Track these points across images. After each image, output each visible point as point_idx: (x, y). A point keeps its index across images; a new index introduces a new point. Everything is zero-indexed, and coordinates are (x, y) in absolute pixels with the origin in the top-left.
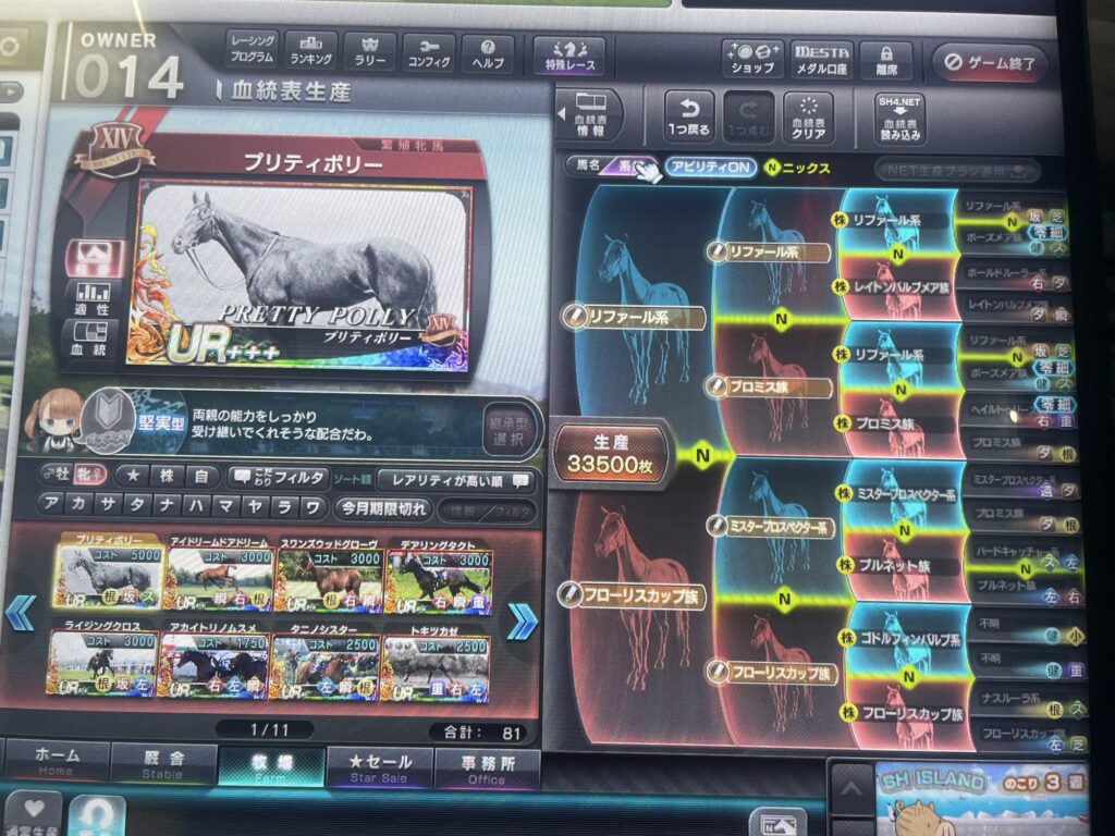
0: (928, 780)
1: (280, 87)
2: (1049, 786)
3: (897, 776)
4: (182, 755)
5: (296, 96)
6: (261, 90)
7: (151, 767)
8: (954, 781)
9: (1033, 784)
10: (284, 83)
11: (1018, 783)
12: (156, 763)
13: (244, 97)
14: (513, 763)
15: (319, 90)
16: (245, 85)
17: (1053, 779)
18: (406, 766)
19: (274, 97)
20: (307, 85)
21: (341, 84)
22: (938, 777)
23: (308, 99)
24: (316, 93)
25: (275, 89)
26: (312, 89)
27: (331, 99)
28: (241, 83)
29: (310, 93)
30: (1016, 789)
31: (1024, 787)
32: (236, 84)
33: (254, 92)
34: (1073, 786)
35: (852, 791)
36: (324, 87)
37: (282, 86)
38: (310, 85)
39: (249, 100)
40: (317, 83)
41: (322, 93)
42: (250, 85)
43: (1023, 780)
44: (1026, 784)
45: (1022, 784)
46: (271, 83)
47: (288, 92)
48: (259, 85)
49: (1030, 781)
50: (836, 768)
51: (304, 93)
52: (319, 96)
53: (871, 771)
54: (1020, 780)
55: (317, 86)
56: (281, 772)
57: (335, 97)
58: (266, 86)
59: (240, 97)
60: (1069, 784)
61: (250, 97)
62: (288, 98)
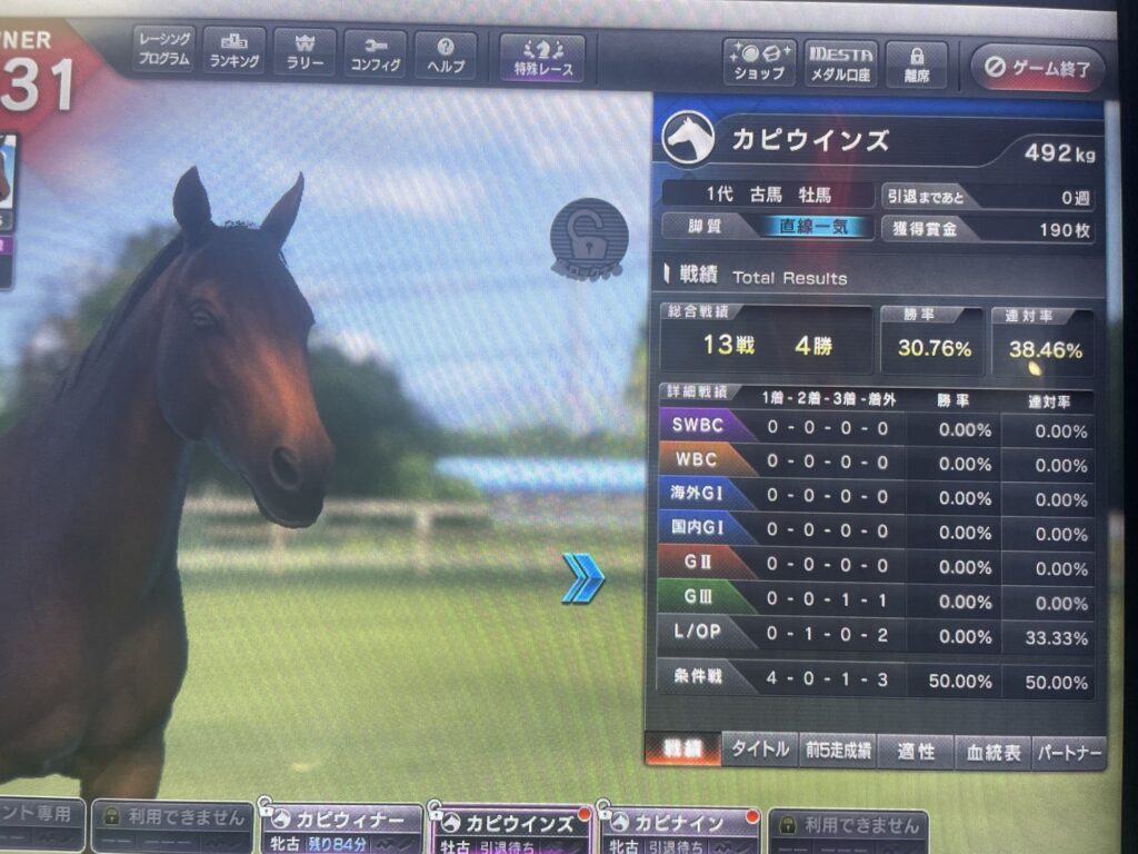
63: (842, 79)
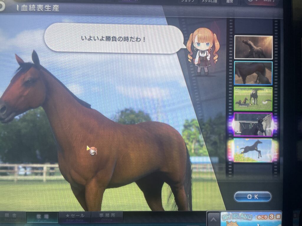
0: (235, 217)
1: (36, 7)
2: (270, 218)
3: (227, 216)
4: (16, 215)
5: (42, 10)
6: (30, 8)
7: (7, 218)
8: (243, 217)
9: (266, 217)
10: (38, 5)
11: (261, 217)
12: (8, 217)
13: (25, 10)
14: (114, 215)
15: (49, 7)
16: (25, 6)
17: (272, 216)
18: (83, 217)
19: (34, 10)
20: (45, 6)
21: (56, 5)
22: (239, 216)
23: (45, 11)
24: (48, 8)
25: (35, 7)
26: (47, 7)
27: (53, 10)
28: (24, 6)
29: (46, 8)
30: (261, 218)
31: (263, 218)
32: (22, 6)
33: (28, 9)
34: (277, 217)
35: (213, 220)
36: (50, 6)
37: (37, 6)
38: (46, 6)
39: (27, 11)
40: (48, 5)
41: (50, 8)
42: (27, 6)
43: (263, 216)
44: (264, 217)
45: (262, 217)
46: (34, 5)
47: (39, 8)
48: (30, 6)
49: (265, 216)
50: (209, 214)
51: (44, 9)
52: (49, 9)
53: (219, 215)
54: (262, 216)
55: (48, 6)
56: (45, 219)
57: (54, 10)
58: (32, 7)
59: (24, 10)
60: (276, 217)
61: (27, 10)
62: (39, 10)
63: (210, 2)
